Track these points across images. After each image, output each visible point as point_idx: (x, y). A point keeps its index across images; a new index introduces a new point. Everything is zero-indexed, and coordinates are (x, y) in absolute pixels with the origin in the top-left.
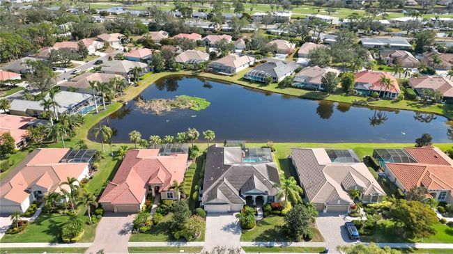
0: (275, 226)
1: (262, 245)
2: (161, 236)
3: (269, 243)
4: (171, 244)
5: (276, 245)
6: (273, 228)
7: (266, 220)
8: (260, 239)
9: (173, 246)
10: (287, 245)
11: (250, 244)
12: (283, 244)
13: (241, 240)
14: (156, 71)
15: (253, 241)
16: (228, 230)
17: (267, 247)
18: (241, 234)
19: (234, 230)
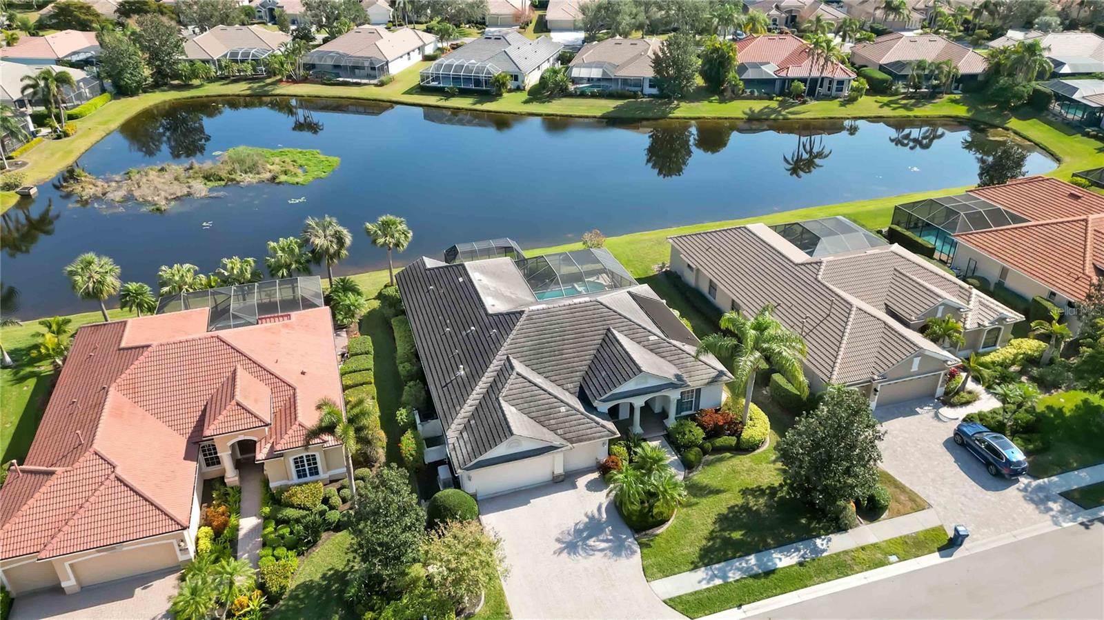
0: (744, 491)
1: (733, 576)
3: (752, 559)
5: (784, 560)
6: (740, 502)
7: (703, 477)
10: (817, 550)
11: (692, 582)
12: (803, 549)
13: (649, 573)
14: (122, 91)
15: (695, 566)
16: (583, 549)
17: (756, 576)
18: (639, 551)
19: (607, 541)
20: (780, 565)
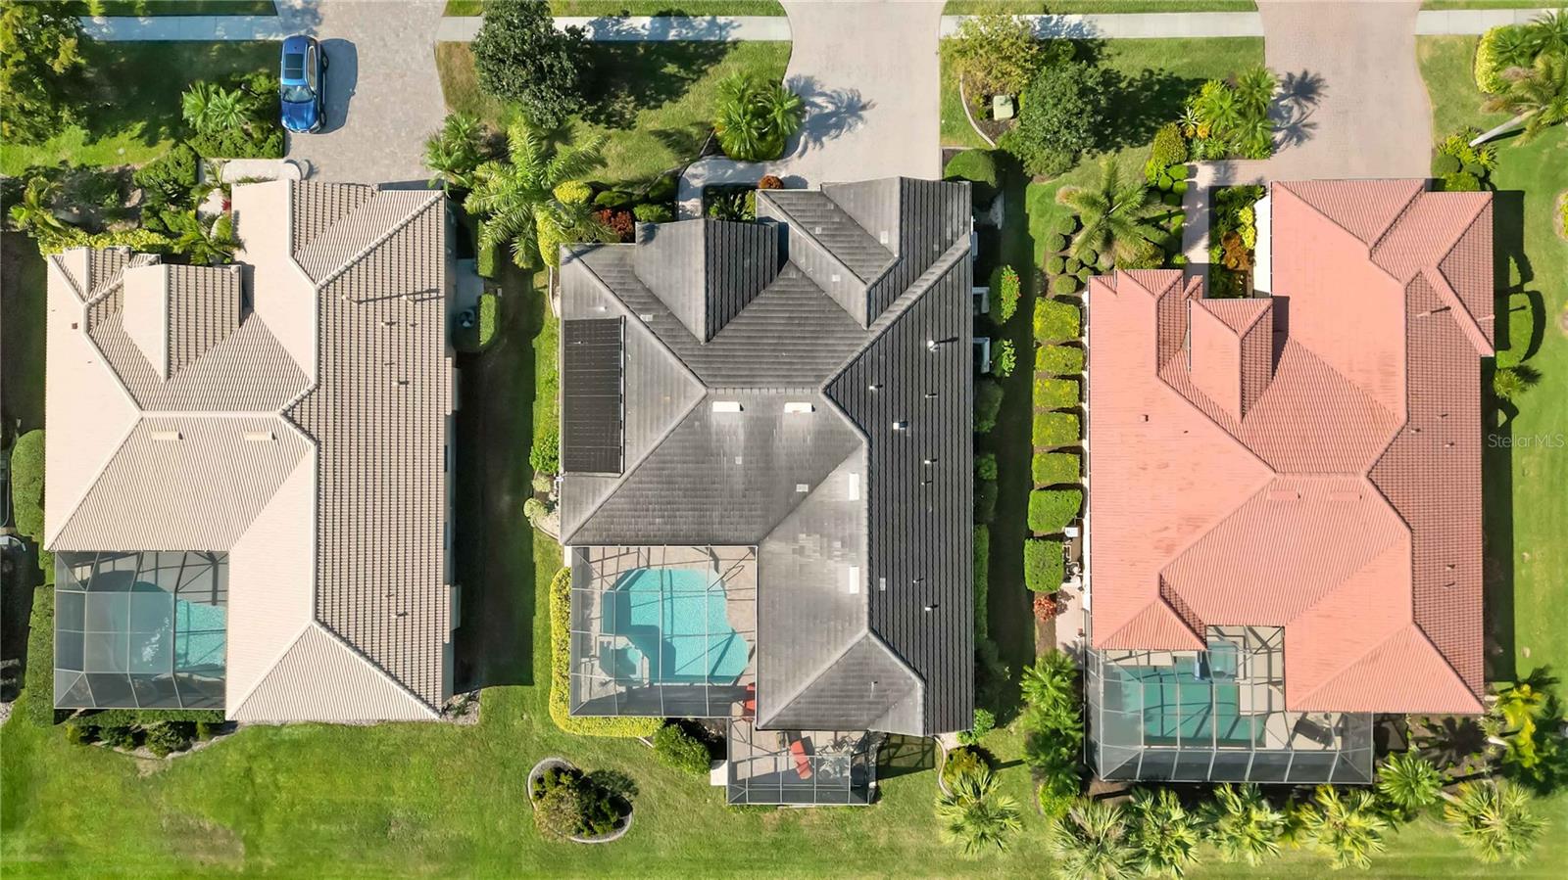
0: (630, 125)
1: (702, 22)
2: (1129, 68)
3: (672, 35)
4: (1078, 27)
5: (641, 24)
6: (643, 112)
7: (666, 161)
8: (704, 54)
9: (1073, 19)
10: (599, 25)
11: (748, 29)
12: (612, 31)
13: (786, 51)
15: (735, 43)
16: (842, 102)
17: (680, 14)
18: (784, 82)
19: (813, 105)
20: (647, 20)
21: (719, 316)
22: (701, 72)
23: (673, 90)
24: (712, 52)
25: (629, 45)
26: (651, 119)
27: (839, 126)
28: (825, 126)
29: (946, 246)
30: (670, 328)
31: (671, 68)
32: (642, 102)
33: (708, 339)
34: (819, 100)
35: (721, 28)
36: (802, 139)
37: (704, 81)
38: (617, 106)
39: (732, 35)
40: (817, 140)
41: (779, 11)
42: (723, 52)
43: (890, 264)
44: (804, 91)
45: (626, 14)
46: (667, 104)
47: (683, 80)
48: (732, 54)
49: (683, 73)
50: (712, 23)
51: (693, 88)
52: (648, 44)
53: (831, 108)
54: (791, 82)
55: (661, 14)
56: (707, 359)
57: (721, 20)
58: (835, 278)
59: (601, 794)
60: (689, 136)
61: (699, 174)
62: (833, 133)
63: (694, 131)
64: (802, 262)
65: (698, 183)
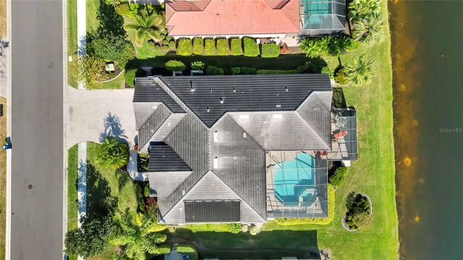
0: (116, 198)
1: (80, 174)
2: (96, 24)
3: (85, 184)
4: (82, 42)
5: (81, 195)
6: (112, 194)
7: (129, 186)
8: (91, 172)
9: (79, 44)
10: (81, 210)
11: (82, 157)
12: (83, 206)
13: (90, 143)
15: (87, 162)
16: (108, 123)
17: (77, 181)
18: (100, 144)
19: (109, 133)
20: (79, 193)
21: (183, 166)
22: (98, 173)
23: (104, 183)
24: (90, 170)
25: (88, 199)
26: (115, 191)
27: (117, 124)
28: (117, 130)
29: (158, 86)
30: (188, 184)
31: (96, 184)
32: (108, 194)
33: (192, 170)
34: (108, 132)
35: (82, 166)
36: (122, 137)
37: (101, 172)
38: (110, 203)
39: (85, 162)
40: (122, 132)
41: (76, 146)
42: (91, 166)
43: (164, 105)
44: (105, 137)
45: (77, 200)
46: (109, 185)
47: (100, 180)
48: (91, 163)
49: (98, 180)
50: (80, 170)
51: (103, 176)
52: (88, 193)
53: (110, 127)
54: (101, 142)
55: (77, 188)
56: (199, 170)
57: (79, 167)
58: (169, 125)
59: (354, 205)
60: (120, 178)
61: (133, 174)
62: (119, 126)
63: (119, 176)
64: (164, 137)
65: (137, 174)
